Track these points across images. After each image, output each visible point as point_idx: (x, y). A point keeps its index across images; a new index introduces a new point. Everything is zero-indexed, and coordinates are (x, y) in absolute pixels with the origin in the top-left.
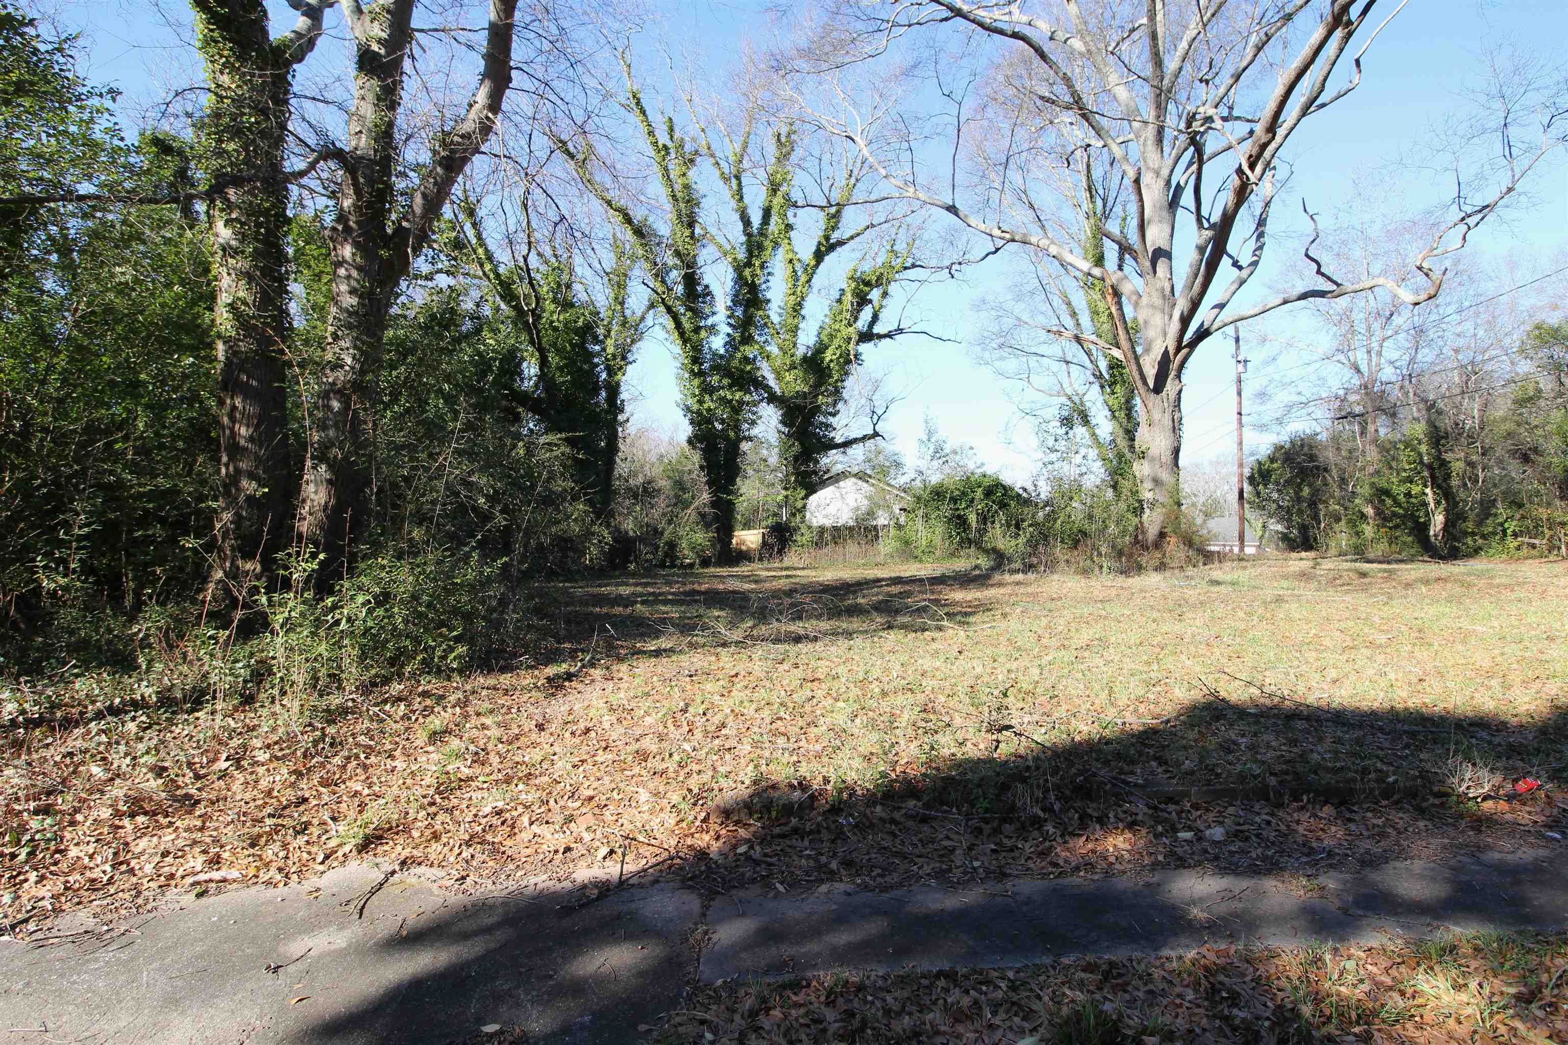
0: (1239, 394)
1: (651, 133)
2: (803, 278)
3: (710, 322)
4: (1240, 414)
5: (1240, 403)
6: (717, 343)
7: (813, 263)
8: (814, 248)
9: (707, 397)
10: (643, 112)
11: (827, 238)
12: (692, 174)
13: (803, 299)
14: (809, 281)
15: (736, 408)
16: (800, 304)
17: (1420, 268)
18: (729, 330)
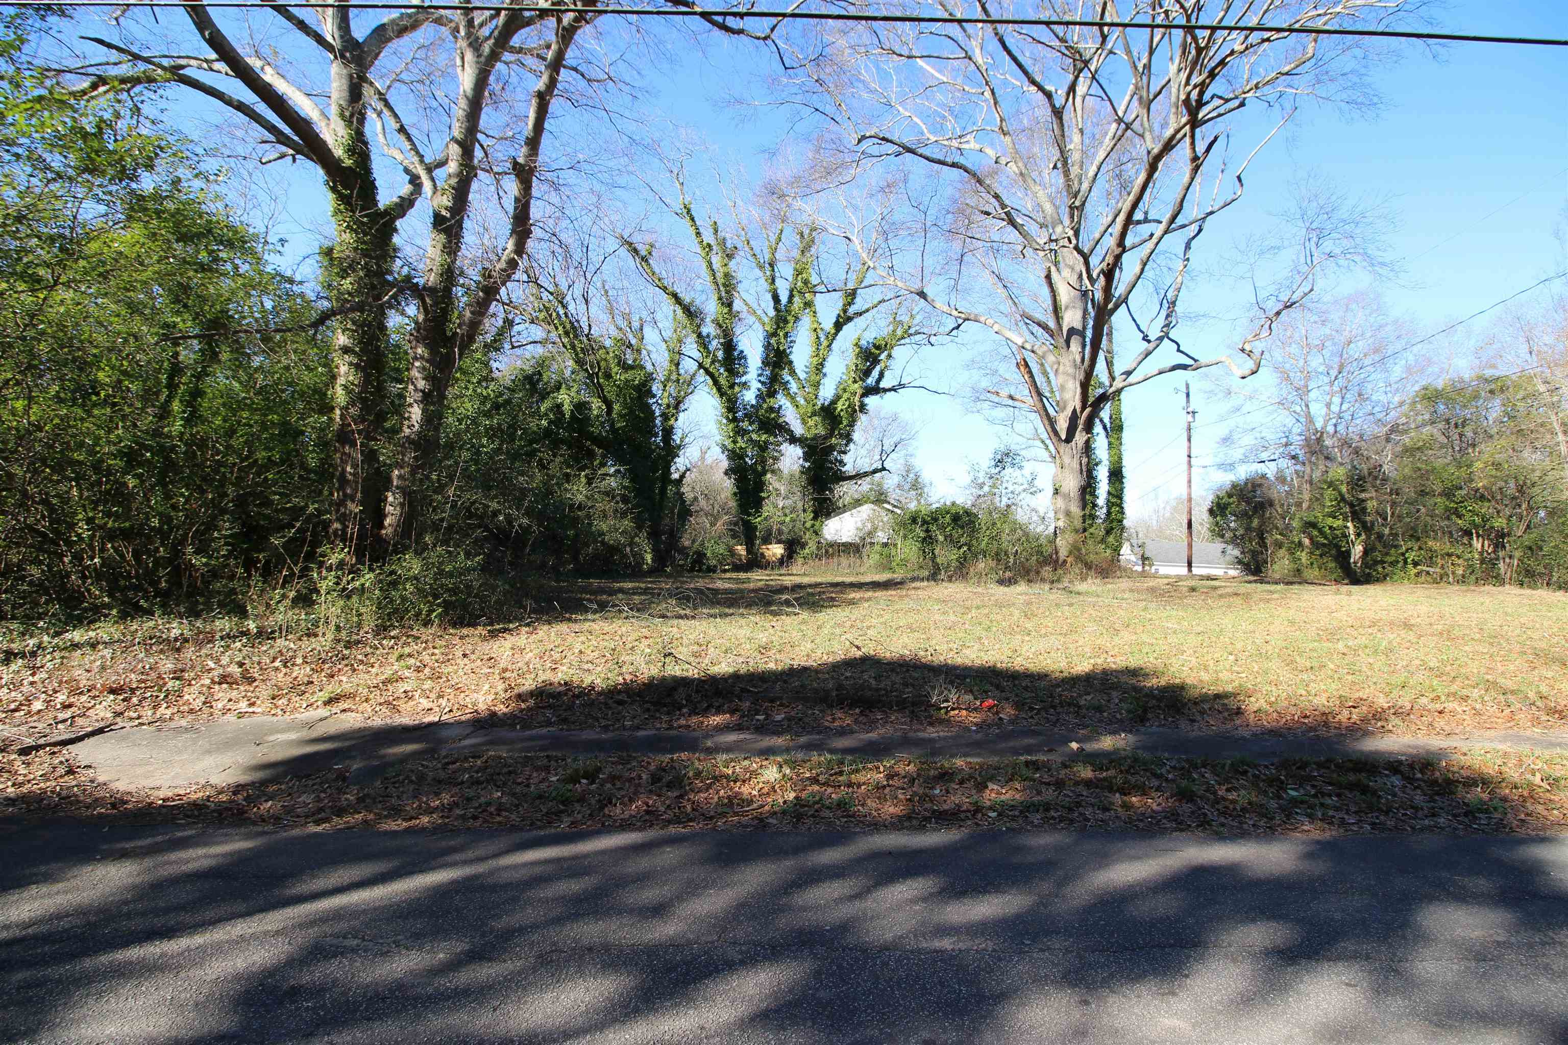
0: (1189, 440)
1: (698, 234)
2: (825, 343)
3: (743, 379)
4: (1189, 456)
5: (1190, 448)
6: (749, 397)
7: (833, 331)
8: (834, 320)
9: (739, 439)
10: (693, 219)
11: (845, 311)
12: (732, 264)
13: (824, 360)
14: (829, 346)
15: (763, 448)
16: (822, 364)
17: (1243, 350)
18: (760, 385)
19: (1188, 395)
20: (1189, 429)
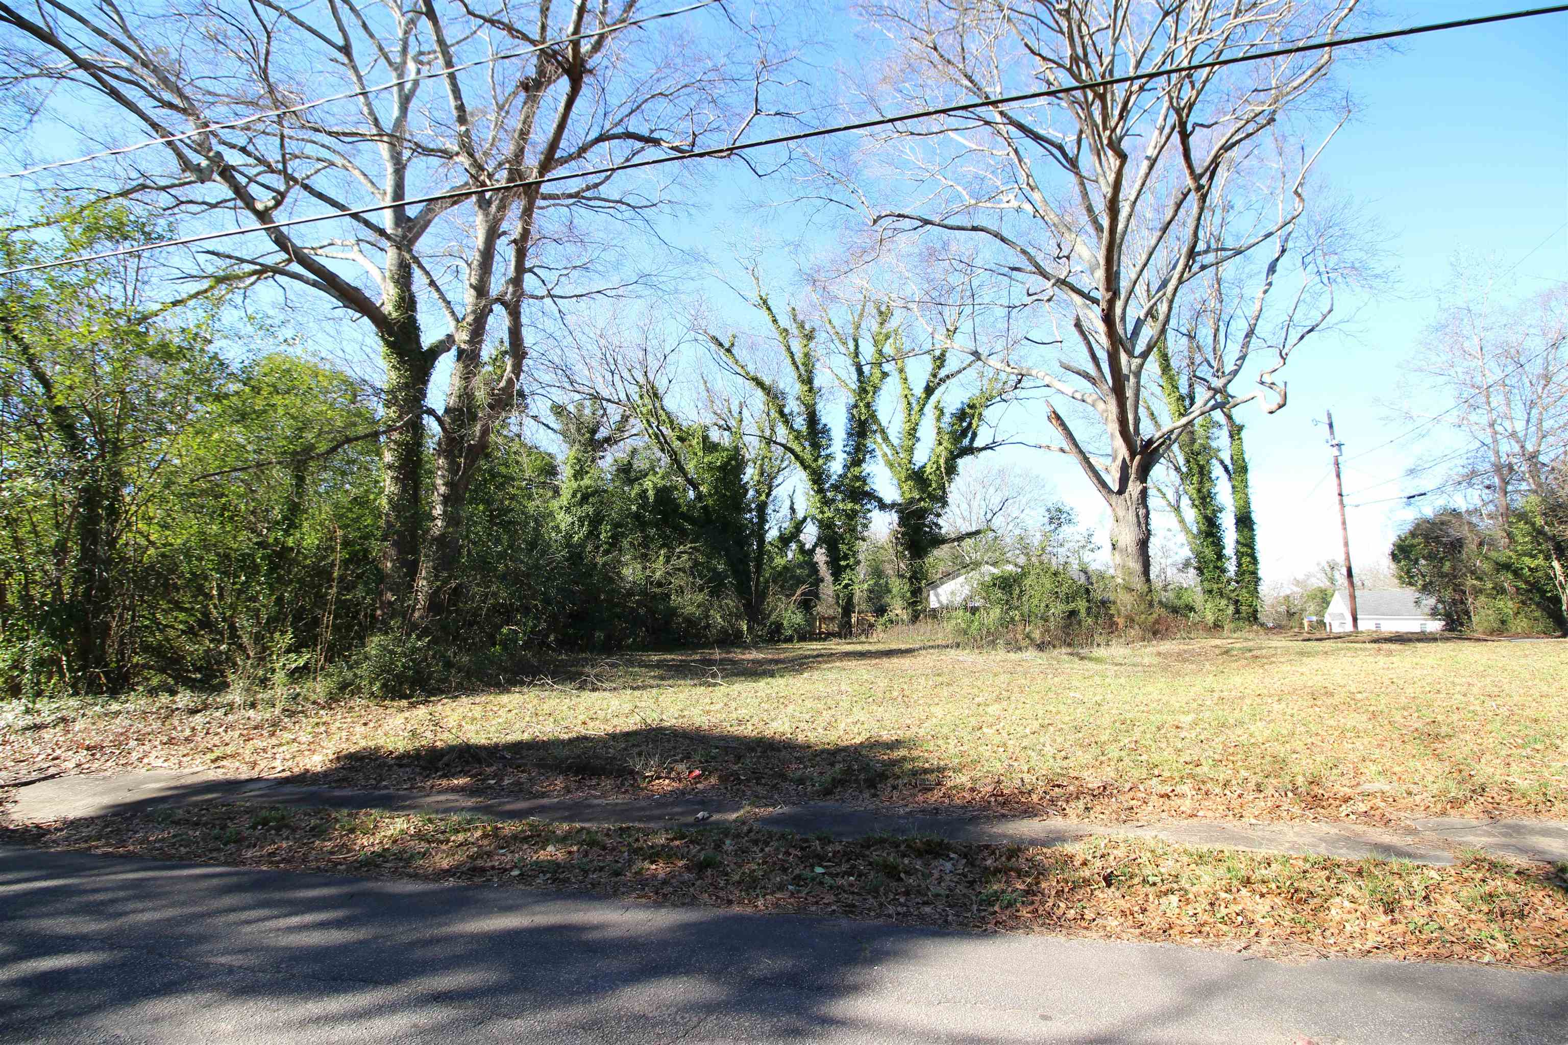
0: (1338, 476)
1: (775, 321)
2: (916, 408)
3: (828, 451)
4: (1340, 495)
5: (1340, 485)
6: (836, 467)
7: (924, 396)
8: (924, 385)
9: (826, 509)
10: (769, 309)
11: (935, 376)
12: (812, 345)
13: (917, 424)
14: (922, 409)
15: (851, 516)
16: (915, 430)
17: (1262, 383)
18: (845, 455)
19: (1331, 426)
20: (1337, 464)
